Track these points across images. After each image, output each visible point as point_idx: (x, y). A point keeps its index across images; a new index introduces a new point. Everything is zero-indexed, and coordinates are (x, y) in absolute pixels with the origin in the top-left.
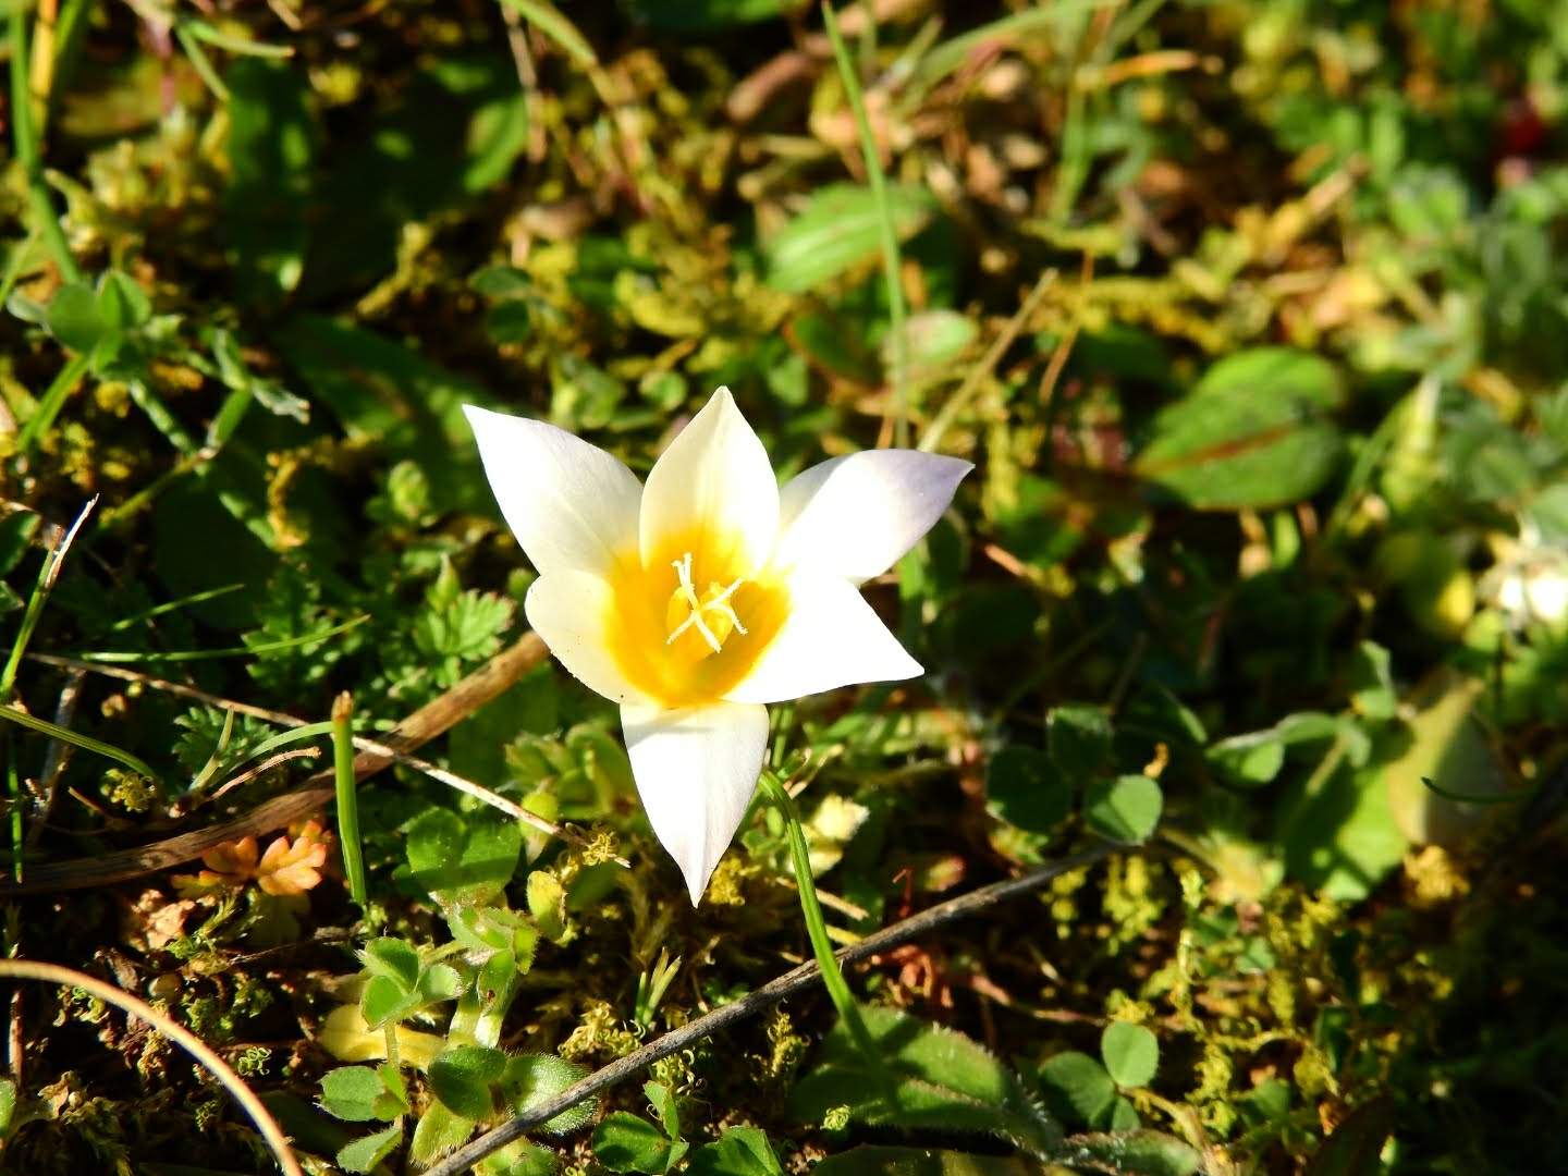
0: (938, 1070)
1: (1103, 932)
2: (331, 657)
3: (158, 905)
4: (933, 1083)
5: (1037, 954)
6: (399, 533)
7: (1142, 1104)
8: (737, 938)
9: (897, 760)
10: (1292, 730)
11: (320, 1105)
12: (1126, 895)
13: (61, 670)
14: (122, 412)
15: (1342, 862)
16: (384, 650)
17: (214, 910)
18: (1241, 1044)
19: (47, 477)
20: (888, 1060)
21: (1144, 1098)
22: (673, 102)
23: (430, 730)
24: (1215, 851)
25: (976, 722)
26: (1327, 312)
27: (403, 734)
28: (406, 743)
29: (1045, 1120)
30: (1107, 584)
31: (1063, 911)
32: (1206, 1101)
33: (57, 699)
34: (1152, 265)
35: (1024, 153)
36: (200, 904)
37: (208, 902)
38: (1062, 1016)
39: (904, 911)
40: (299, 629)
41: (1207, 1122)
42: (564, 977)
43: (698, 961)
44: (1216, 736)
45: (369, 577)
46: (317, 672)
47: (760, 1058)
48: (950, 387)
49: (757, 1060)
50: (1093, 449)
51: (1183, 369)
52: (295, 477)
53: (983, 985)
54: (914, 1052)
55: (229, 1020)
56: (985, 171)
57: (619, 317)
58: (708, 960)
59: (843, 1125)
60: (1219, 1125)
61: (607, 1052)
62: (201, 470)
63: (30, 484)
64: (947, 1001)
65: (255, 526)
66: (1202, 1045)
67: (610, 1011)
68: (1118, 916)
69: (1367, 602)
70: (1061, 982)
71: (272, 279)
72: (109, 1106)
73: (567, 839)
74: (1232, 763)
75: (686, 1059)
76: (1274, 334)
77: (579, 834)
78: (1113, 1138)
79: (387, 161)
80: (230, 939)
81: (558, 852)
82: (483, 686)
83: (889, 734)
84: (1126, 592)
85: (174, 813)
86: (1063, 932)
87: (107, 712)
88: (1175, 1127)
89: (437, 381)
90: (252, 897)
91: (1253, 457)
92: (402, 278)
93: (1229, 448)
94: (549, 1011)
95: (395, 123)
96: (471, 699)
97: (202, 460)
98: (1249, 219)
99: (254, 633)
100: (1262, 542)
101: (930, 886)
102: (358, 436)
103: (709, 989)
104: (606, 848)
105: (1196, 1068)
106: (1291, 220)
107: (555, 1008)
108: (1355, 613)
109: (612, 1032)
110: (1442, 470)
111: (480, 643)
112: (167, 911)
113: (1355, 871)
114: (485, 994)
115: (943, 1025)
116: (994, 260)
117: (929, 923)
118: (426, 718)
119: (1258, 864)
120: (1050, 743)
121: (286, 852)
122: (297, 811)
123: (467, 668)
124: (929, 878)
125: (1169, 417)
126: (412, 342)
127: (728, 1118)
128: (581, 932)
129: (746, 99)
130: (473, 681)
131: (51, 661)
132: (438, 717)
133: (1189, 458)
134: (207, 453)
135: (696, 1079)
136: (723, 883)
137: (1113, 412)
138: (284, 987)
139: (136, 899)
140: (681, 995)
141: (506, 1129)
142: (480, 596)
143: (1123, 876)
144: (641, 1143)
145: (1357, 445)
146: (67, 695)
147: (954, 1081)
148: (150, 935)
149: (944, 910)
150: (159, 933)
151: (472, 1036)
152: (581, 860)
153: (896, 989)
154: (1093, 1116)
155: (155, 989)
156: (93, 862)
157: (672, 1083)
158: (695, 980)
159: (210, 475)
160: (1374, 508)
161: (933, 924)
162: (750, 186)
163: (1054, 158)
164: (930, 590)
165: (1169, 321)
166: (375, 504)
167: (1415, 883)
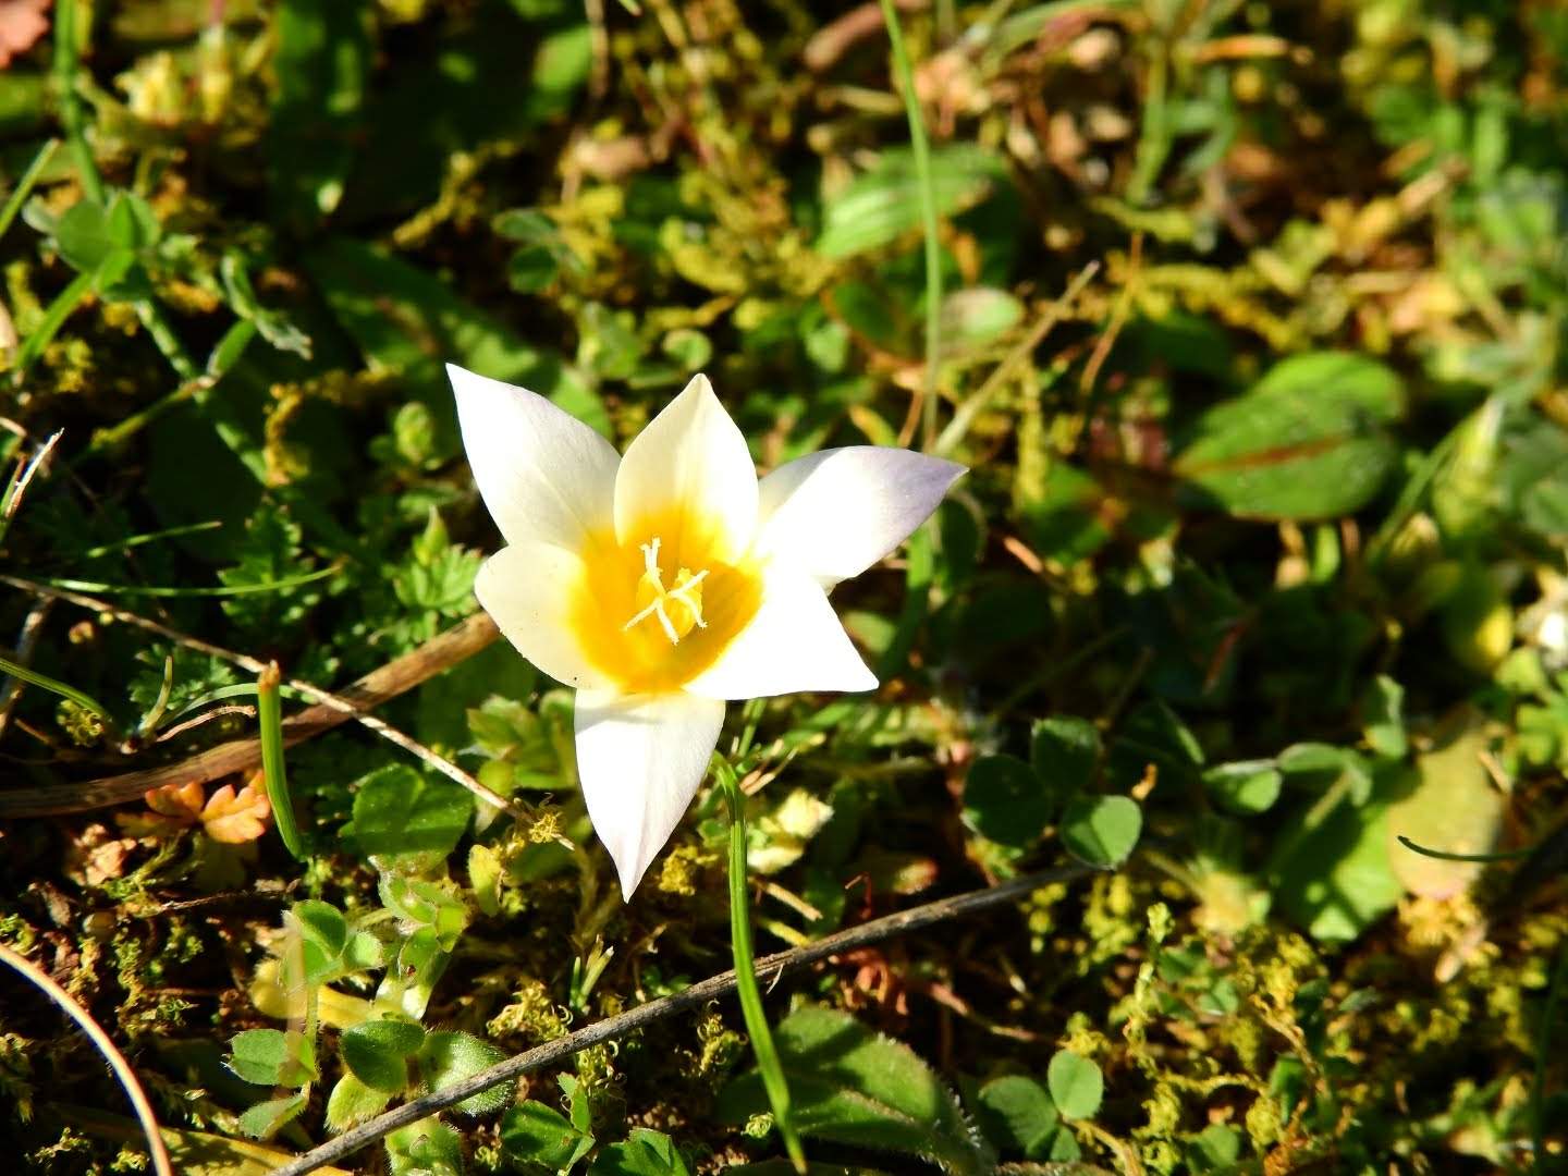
0: (875, 1082)
1: (1080, 947)
2: (311, 599)
3: (102, 840)
4: (868, 1096)
5: (1007, 966)
6: (404, 474)
7: (1085, 1137)
8: (687, 926)
9: (884, 753)
10: (1298, 758)
11: (227, 1065)
12: (1109, 913)
13: (30, 593)
14: (130, 330)
15: (1336, 898)
16: (367, 597)
17: (154, 852)
18: (1193, 1084)
19: (42, 394)
20: (826, 1066)
21: (1087, 1130)
22: (747, 44)
23: (396, 685)
24: (1201, 879)
25: (969, 721)
26: (1405, 317)
27: (367, 688)
28: (370, 698)
29: (978, 1145)
30: (1133, 585)
31: (1040, 923)
32: (1151, 1140)
33: (22, 623)
34: (1227, 254)
35: (1109, 125)
36: (142, 844)
37: (149, 843)
38: (1019, 1034)
39: (865, 914)
40: (279, 571)
41: (1148, 1161)
42: (505, 951)
43: (641, 948)
44: (1215, 759)
45: (364, 519)
46: (296, 613)
47: (690, 1054)
48: (988, 369)
49: (687, 1056)
50: (1133, 446)
51: (1245, 365)
52: (296, 412)
53: (944, 994)
54: (854, 1061)
55: (160, 964)
56: (1065, 140)
57: (662, 266)
58: (651, 948)
59: (764, 1132)
60: (1161, 1166)
61: (534, 1034)
62: (200, 397)
63: (24, 399)
64: (901, 1008)
65: (249, 460)
66: (1154, 1082)
67: (543, 991)
68: (1096, 933)
69: (1394, 631)
70: (1029, 996)
71: (311, 200)
72: (20, 1043)
73: (514, 814)
74: (1230, 787)
75: (611, 1050)
76: (1349, 335)
77: (527, 811)
78: (1047, 1170)
79: (449, 84)
80: (169, 882)
81: (506, 825)
82: (454, 645)
83: (879, 725)
84: (1152, 595)
85: (126, 749)
86: (1037, 945)
87: (74, 638)
88: (1116, 1163)
89: (465, 317)
90: (197, 842)
91: (1297, 466)
92: (442, 209)
93: (1278, 454)
94: (486, 984)
95: (462, 45)
96: (443, 657)
97: (199, 388)
98: (1337, 211)
99: (231, 571)
100: (1300, 554)
101: (898, 888)
102: (377, 369)
103: (649, 978)
104: (550, 828)
105: (1144, 1105)
106: (1379, 217)
107: (493, 981)
108: (1383, 639)
109: (542, 1014)
110: (1499, 497)
111: (459, 600)
112: (109, 849)
113: (1348, 910)
114: (405, 968)
115: (889, 1035)
116: (1057, 237)
117: (879, 932)
118: (393, 674)
119: (1246, 893)
120: (1033, 754)
121: (232, 800)
122: (249, 758)
123: (444, 623)
124: (897, 880)
125: (1218, 417)
126: (446, 275)
127: (655, 1111)
128: (529, 905)
129: (824, 47)
130: (447, 639)
131: (19, 584)
132: (407, 673)
133: (1232, 461)
134: (206, 382)
135: (615, 1074)
136: (673, 871)
137: (1160, 407)
138: (222, 934)
139: (80, 832)
140: (621, 981)
141: (408, 1109)
142: (464, 551)
143: (1107, 892)
144: (550, 1133)
145: (1414, 461)
146: (33, 619)
147: (891, 1094)
148: (90, 870)
149: (899, 920)
150: (98, 869)
151: (399, 1005)
152: (527, 837)
153: (848, 992)
154: (1031, 1144)
155: (89, 925)
156: (35, 794)
157: (593, 1073)
158: (636, 967)
159: (210, 403)
160: (1422, 527)
161: (884, 933)
162: (820, 138)
163: (1136, 134)
164: (941, 578)
165: (1237, 313)
166: (380, 442)
167: (1407, 928)
